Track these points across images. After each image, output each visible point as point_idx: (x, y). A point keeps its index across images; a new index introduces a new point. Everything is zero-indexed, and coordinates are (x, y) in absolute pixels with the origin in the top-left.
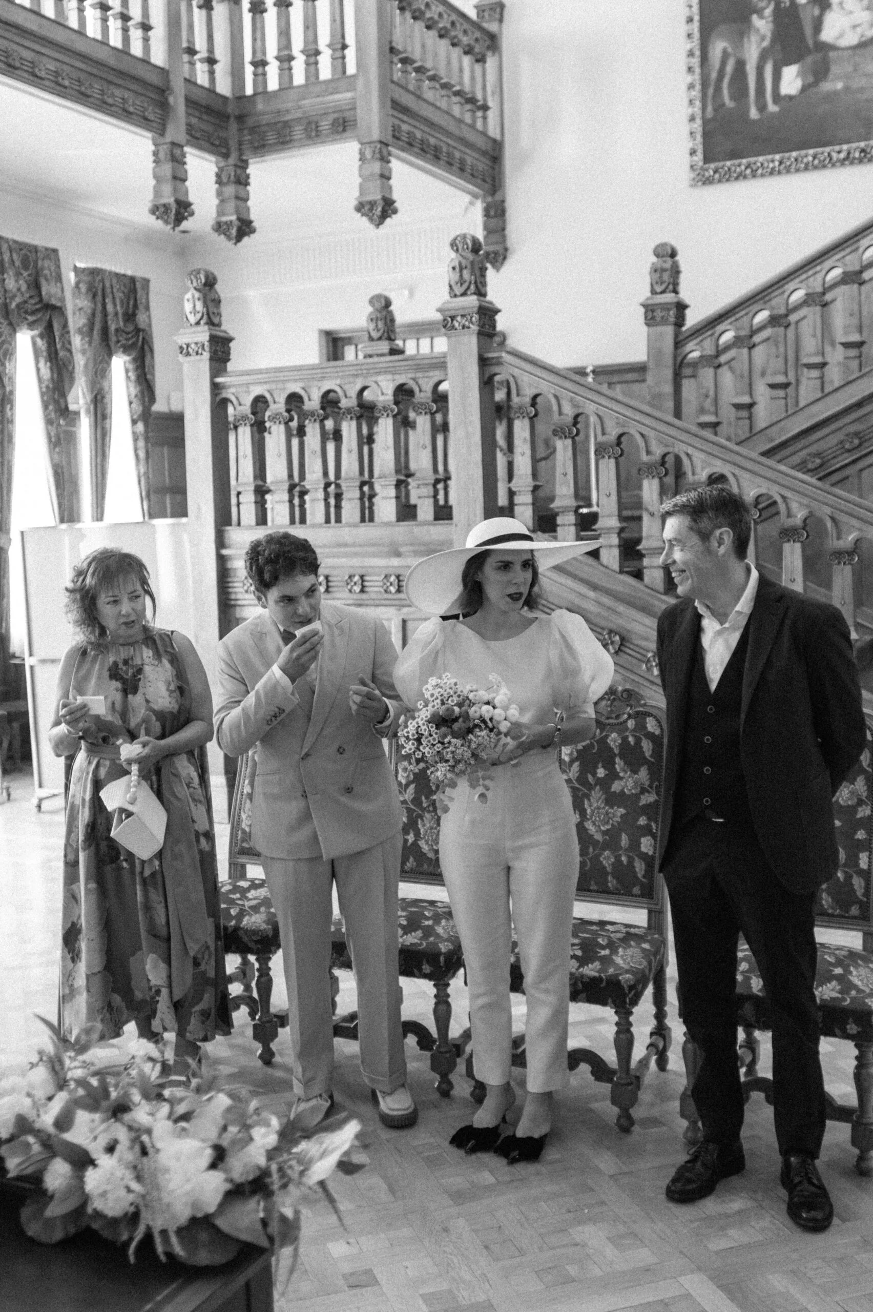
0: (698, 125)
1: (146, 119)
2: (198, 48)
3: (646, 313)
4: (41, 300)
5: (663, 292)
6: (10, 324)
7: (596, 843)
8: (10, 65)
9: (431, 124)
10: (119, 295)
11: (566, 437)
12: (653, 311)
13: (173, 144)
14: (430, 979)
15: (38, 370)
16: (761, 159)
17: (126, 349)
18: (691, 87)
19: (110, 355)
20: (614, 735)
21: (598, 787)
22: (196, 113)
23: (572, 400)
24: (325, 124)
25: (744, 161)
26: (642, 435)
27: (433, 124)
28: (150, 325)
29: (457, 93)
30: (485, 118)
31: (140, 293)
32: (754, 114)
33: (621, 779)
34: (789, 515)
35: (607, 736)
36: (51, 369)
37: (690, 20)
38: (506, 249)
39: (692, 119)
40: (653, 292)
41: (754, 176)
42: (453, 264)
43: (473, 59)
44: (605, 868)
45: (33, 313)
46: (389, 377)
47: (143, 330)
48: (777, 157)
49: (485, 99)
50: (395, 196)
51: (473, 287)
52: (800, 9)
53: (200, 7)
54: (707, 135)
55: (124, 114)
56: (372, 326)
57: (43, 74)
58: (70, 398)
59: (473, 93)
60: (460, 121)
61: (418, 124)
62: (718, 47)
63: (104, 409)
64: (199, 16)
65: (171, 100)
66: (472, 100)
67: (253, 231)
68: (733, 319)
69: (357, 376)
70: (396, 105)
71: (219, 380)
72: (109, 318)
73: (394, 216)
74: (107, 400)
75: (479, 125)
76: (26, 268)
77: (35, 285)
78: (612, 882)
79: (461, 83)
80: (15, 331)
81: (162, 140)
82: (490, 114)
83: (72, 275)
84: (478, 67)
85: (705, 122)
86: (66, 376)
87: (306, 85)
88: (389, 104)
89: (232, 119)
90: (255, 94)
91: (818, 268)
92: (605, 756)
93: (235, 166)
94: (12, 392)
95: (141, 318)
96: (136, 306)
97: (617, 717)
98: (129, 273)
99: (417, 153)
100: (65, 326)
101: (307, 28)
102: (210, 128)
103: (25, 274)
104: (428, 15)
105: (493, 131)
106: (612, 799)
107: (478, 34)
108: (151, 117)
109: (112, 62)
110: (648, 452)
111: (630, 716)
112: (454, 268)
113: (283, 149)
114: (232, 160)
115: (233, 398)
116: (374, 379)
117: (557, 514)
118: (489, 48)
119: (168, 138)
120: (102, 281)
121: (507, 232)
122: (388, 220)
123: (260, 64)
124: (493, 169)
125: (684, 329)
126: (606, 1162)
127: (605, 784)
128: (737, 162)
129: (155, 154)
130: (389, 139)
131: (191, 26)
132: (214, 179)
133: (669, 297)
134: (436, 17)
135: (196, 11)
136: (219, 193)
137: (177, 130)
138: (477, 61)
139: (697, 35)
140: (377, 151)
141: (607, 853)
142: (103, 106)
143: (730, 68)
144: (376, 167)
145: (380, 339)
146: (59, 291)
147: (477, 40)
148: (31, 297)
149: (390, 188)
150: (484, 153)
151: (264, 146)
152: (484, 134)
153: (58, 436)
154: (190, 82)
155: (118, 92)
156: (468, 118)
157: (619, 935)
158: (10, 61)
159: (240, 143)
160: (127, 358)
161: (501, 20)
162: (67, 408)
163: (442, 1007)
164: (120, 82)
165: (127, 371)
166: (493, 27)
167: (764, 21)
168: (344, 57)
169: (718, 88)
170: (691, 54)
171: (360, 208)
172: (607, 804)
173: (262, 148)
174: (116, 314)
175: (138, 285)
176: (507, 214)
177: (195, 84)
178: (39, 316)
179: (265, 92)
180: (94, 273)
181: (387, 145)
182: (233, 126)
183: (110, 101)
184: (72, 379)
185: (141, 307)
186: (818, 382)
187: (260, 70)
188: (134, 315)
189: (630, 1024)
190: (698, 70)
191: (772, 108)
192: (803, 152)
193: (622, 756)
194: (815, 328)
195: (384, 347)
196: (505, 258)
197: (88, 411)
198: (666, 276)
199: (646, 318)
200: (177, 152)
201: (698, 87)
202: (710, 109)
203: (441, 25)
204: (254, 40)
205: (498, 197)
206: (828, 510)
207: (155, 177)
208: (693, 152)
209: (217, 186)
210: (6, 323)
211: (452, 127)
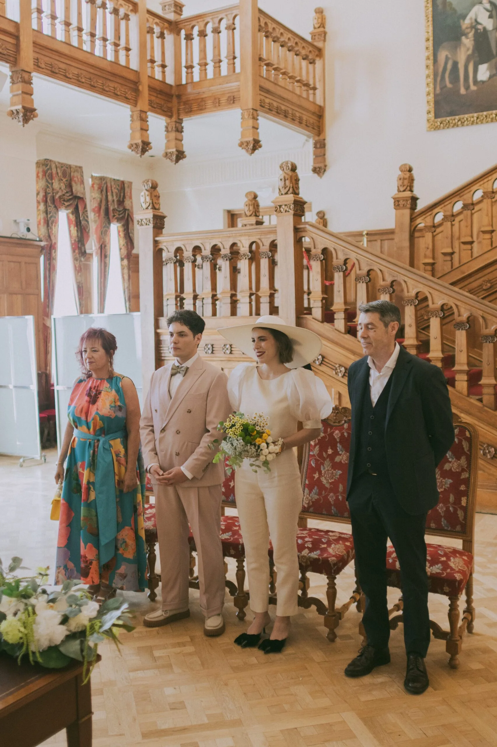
0: (431, 97)
1: (127, 98)
2: (156, 59)
3: (395, 202)
4: (72, 194)
5: (404, 191)
6: (55, 207)
7: (326, 489)
8: (53, 72)
9: (283, 99)
10: (115, 191)
11: (340, 271)
12: (398, 201)
13: (141, 111)
14: (234, 557)
15: (70, 231)
16: (466, 116)
17: (119, 220)
18: (428, 76)
19: (109, 223)
20: (337, 432)
21: (328, 460)
22: (155, 94)
23: (343, 250)
24: (223, 100)
25: (457, 117)
26: (381, 270)
27: (284, 98)
28: (132, 207)
29: (298, 81)
30: (314, 94)
31: (127, 190)
32: (463, 91)
33: (340, 455)
34: (459, 315)
35: (333, 432)
36: (77, 231)
37: (428, 40)
38: (325, 166)
39: (428, 94)
40: (399, 191)
41: (463, 125)
42: (281, 178)
43: (308, 62)
44: (330, 502)
45: (68, 201)
46: (247, 237)
47: (128, 210)
48: (476, 115)
49: (314, 84)
50: (260, 138)
51: (291, 190)
52: (489, 33)
53: (158, 38)
54: (437, 103)
55: (115, 96)
56: (246, 209)
57: (71, 76)
58: (87, 246)
59: (308, 80)
60: (300, 96)
61: (275, 99)
62: (443, 55)
63: (106, 252)
64: (157, 42)
65: (140, 88)
66: (307, 85)
67: (184, 157)
68: (443, 205)
69: (230, 237)
70: (262, 88)
71: (157, 239)
72: (109, 203)
73: (260, 149)
74: (107, 248)
75: (311, 98)
76: (64, 177)
77: (70, 186)
78: (334, 510)
79: (301, 75)
80: (57, 210)
81: (135, 109)
82: (318, 92)
83: (90, 180)
84: (311, 66)
85: (435, 95)
86: (85, 235)
87: (213, 79)
88: (258, 88)
89: (174, 97)
90: (187, 84)
91: (490, 178)
92: (332, 443)
93: (176, 122)
94: (55, 243)
95: (127, 203)
96: (124, 197)
97: (339, 422)
98: (122, 179)
99: (274, 115)
100: (85, 207)
101: (214, 48)
102: (162, 102)
103: (64, 180)
104: (282, 39)
105: (319, 101)
106: (335, 466)
107: (311, 49)
108: (130, 97)
109: (109, 69)
110: (384, 280)
111: (345, 422)
112: (281, 180)
113: (201, 113)
114: (174, 119)
115: (165, 248)
116: (239, 239)
117: (334, 313)
118: (317, 56)
119: (139, 108)
120: (106, 183)
121: (326, 156)
122: (257, 151)
123: (190, 67)
124: (319, 122)
125: (416, 211)
126: (318, 655)
127: (332, 457)
128: (453, 117)
129: (132, 116)
130: (258, 108)
131: (152, 48)
132: (164, 129)
133: (408, 194)
134: (287, 40)
135: (155, 39)
136: (167, 137)
137: (143, 103)
138: (311, 63)
139: (431, 48)
140: (251, 114)
141: (331, 494)
142: (103, 92)
143: (449, 66)
144: (250, 122)
145: (250, 216)
146: (82, 189)
147: (310, 52)
148: (67, 192)
149: (258, 134)
150: (314, 113)
151: (191, 111)
152: (314, 103)
153: (80, 267)
154: (151, 78)
155: (112, 84)
156: (304, 95)
157: (335, 538)
158: (53, 69)
159: (178, 110)
160: (119, 225)
161: (324, 40)
162: (85, 251)
163: (240, 572)
164: (112, 78)
165: (119, 232)
166: (319, 44)
167: (468, 40)
168: (234, 64)
169: (443, 78)
170: (428, 58)
171: (241, 145)
172: (332, 468)
173: (190, 112)
174: (113, 201)
175: (126, 185)
176: (327, 147)
177: (154, 79)
178: (71, 202)
179: (192, 82)
180: (102, 179)
181: (257, 111)
182: (175, 100)
183: (107, 89)
184: (88, 237)
185: (127, 197)
186: (489, 241)
187: (190, 71)
188: (123, 201)
189: (335, 584)
190: (432, 67)
191: (473, 88)
192: (490, 112)
193: (340, 442)
194: (488, 211)
195: (253, 220)
196: (325, 171)
197: (97, 253)
198: (406, 182)
199: (395, 205)
200: (143, 115)
201: (432, 77)
202: (438, 88)
203: (289, 44)
204: (187, 54)
205: (321, 137)
206: (481, 313)
207: (132, 128)
208: (429, 112)
209: (166, 133)
210: (53, 206)
211: (295, 100)
